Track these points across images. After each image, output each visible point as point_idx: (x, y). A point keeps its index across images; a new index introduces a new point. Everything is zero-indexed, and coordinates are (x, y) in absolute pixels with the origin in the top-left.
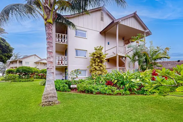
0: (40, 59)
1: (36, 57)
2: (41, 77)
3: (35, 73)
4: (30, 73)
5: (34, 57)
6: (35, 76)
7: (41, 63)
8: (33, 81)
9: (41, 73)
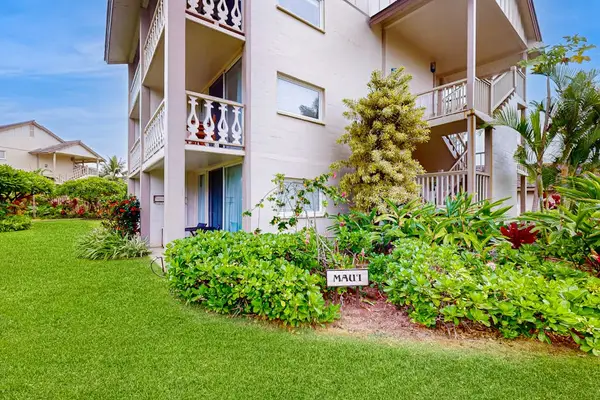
0: (56, 143)
1: (36, 129)
2: (60, 210)
3: (35, 196)
4: (12, 195)
5: (26, 130)
6: (34, 208)
7: (62, 158)
8: (26, 227)
9: (62, 194)
